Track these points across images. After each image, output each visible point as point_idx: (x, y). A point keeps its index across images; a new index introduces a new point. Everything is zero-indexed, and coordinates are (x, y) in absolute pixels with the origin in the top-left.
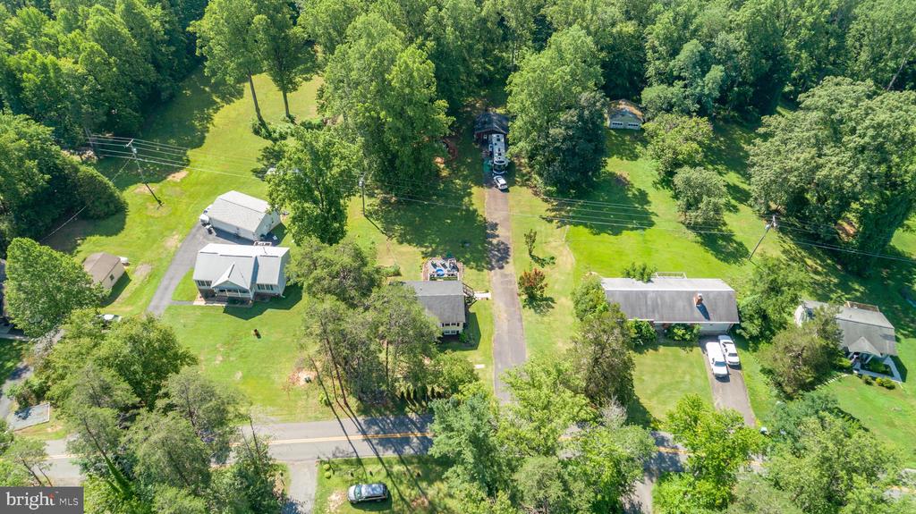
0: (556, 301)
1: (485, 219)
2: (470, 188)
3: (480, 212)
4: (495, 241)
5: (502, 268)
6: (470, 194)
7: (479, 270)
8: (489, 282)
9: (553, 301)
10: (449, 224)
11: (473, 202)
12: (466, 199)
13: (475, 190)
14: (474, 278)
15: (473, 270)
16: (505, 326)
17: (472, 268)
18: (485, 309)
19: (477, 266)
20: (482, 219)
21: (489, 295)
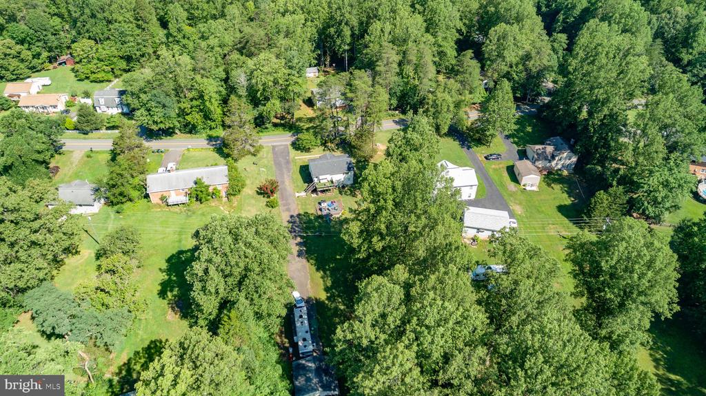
0: (255, 192)
1: (308, 261)
2: (328, 298)
3: (314, 268)
4: (299, 239)
5: (292, 216)
6: (327, 289)
7: (307, 213)
8: (298, 204)
9: (257, 192)
10: (336, 254)
11: (321, 280)
12: (329, 283)
13: (323, 296)
14: (308, 206)
15: (311, 213)
16: (285, 176)
17: (312, 214)
18: (298, 186)
19: (309, 216)
20: (311, 261)
21: (297, 195)
